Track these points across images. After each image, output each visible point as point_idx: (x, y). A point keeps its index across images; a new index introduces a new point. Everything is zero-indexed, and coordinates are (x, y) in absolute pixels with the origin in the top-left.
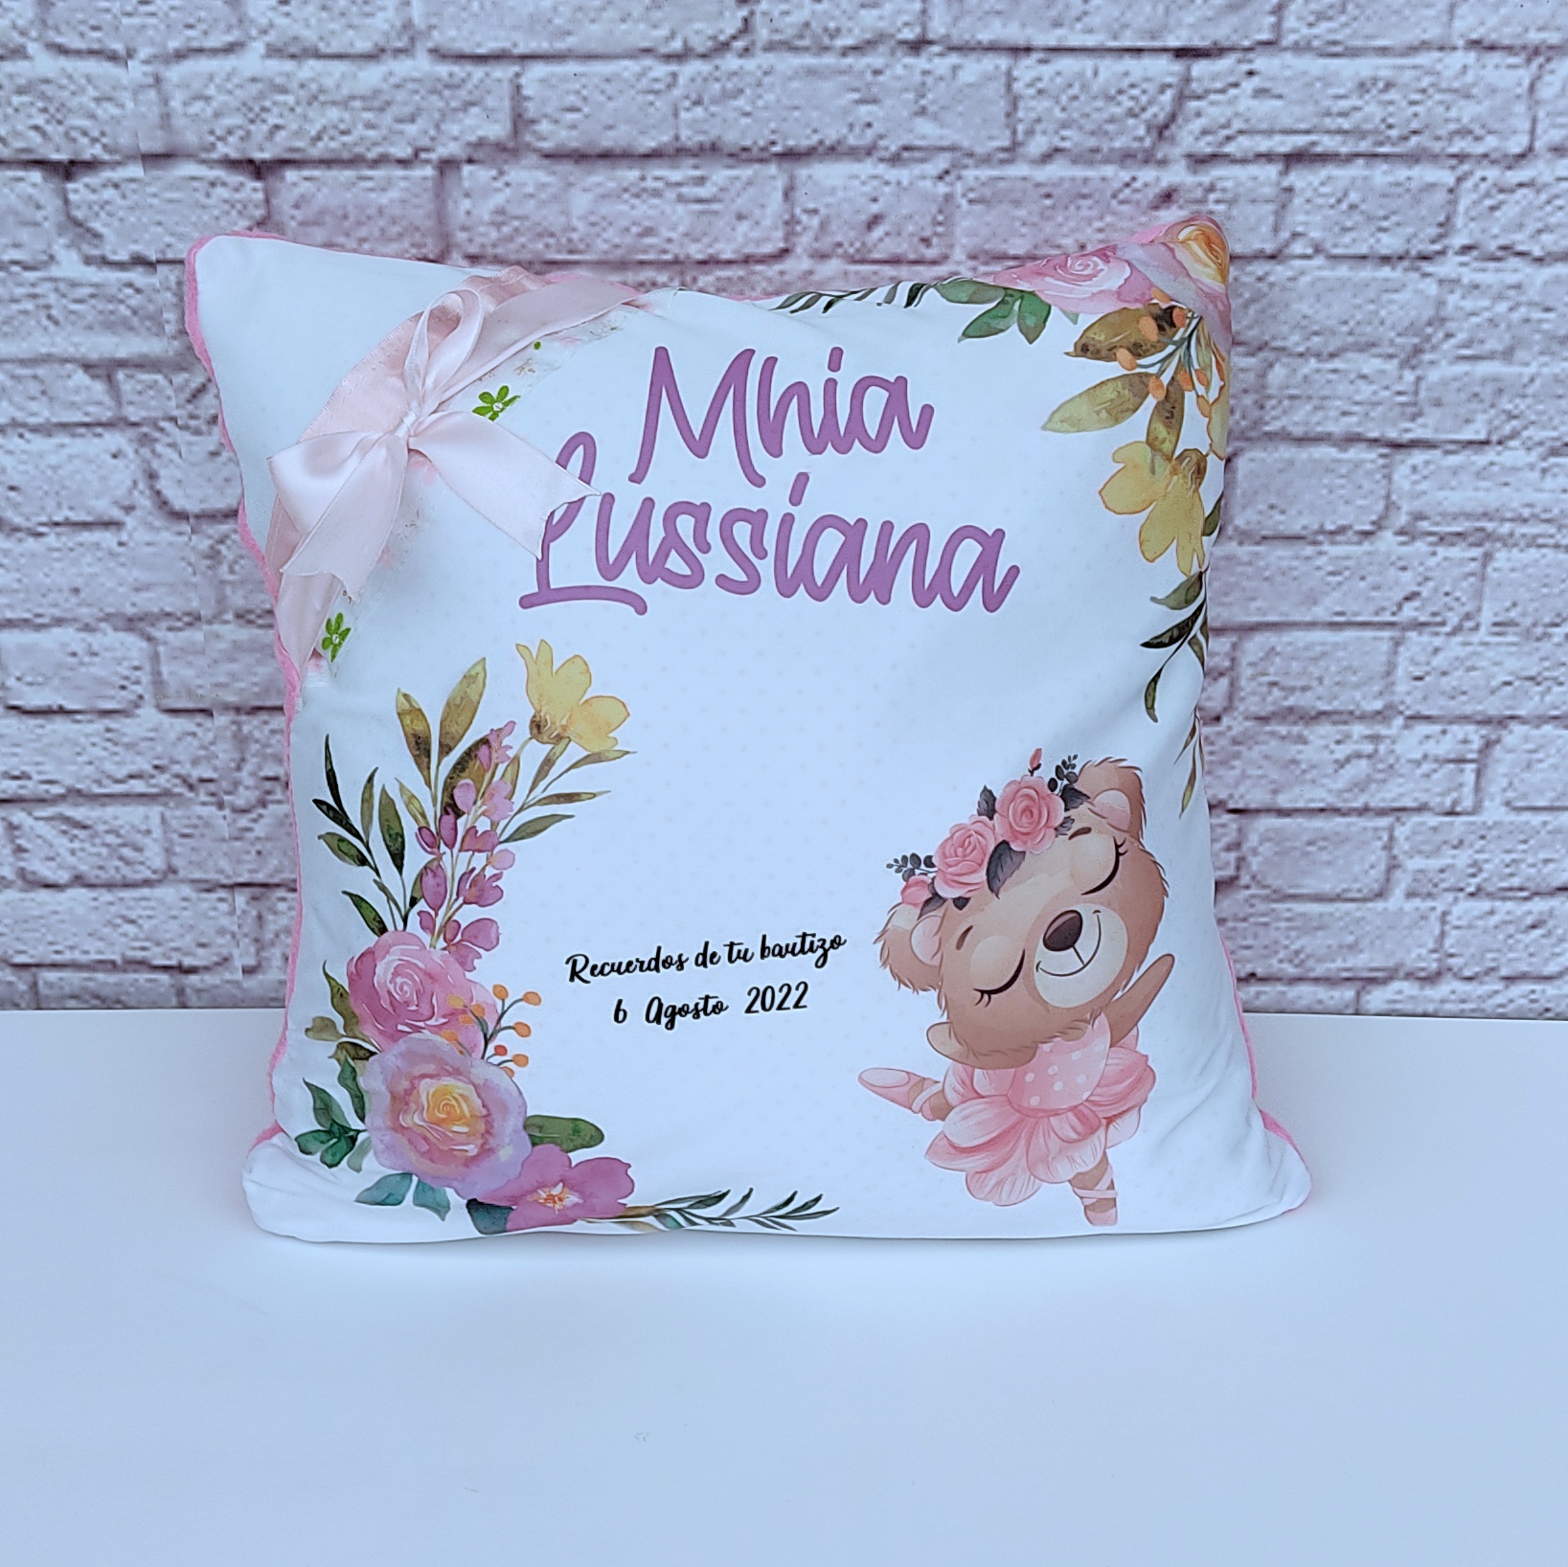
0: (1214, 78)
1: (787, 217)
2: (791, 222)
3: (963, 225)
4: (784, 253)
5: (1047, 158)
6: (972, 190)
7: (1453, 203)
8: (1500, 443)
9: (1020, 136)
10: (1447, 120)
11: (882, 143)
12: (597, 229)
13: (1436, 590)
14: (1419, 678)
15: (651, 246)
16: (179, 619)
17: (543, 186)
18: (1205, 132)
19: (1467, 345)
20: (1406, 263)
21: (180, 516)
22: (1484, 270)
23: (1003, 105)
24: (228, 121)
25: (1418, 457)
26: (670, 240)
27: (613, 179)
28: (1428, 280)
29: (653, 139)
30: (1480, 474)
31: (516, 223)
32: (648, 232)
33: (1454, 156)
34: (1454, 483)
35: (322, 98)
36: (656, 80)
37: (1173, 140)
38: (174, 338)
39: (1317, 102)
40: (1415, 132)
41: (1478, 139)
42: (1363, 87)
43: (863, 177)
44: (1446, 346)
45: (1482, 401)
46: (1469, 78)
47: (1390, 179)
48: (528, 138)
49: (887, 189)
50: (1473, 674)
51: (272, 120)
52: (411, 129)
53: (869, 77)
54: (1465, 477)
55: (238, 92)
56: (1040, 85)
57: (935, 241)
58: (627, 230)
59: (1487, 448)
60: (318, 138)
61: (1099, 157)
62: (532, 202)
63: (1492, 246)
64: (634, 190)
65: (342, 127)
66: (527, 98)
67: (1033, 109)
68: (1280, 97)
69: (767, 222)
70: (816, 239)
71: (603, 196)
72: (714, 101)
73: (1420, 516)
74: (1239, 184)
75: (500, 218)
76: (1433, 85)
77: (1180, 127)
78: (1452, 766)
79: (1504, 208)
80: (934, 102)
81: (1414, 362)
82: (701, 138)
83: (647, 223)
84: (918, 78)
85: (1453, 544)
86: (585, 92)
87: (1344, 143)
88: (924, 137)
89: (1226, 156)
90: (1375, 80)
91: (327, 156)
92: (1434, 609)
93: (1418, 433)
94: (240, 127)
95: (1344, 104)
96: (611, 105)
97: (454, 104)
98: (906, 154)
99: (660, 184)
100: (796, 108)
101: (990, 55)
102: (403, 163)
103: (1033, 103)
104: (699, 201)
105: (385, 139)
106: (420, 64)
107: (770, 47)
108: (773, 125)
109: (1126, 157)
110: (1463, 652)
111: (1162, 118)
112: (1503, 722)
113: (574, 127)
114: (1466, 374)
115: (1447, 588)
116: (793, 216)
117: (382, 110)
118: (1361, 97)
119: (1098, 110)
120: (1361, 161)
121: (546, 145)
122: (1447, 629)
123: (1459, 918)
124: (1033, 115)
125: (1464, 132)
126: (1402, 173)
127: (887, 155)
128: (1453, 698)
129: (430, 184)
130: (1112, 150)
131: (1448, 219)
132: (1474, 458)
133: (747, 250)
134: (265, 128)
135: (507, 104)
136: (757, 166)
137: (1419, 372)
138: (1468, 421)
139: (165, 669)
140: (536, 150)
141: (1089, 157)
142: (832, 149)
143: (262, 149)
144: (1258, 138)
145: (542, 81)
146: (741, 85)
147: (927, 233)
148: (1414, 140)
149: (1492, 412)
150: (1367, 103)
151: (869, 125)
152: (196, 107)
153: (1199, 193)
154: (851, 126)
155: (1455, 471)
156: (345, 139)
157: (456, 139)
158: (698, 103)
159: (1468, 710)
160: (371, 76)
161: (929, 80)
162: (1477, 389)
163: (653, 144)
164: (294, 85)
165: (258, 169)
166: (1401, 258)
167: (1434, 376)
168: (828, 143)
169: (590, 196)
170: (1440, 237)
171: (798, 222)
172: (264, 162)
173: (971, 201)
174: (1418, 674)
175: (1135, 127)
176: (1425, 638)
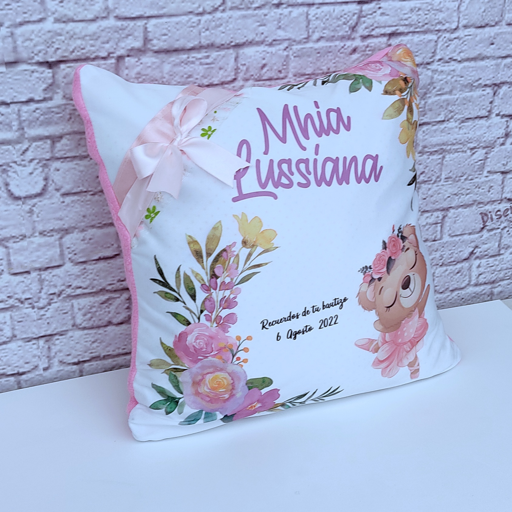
0: (369, 10)
1: (235, 67)
2: (237, 69)
3: (292, 65)
4: (235, 80)
5: (318, 40)
6: (295, 53)
7: (436, 45)
8: (448, 120)
9: (310, 34)
10: (435, 19)
11: (267, 39)
12: (172, 77)
13: (429, 170)
14: (425, 199)
15: (191, 81)
16: (18, 238)
17: (154, 63)
18: (366, 28)
19: (439, 90)
20: (422, 66)
21: (18, 198)
22: (444, 66)
23: (305, 23)
24: (39, 48)
25: (425, 128)
26: (197, 79)
27: (178, 59)
28: (429, 71)
29: (192, 43)
30: (442, 131)
31: (144, 77)
32: (190, 76)
33: (437, 30)
34: (435, 135)
35: (75, 37)
36: (194, 22)
37: (356, 31)
38: (16, 131)
39: (398, 16)
40: (426, 24)
41: (444, 25)
42: (412, 10)
43: (260, 51)
44: (433, 91)
45: (443, 108)
46: (442, 5)
47: (419, 39)
48: (149, 46)
49: (268, 55)
50: (440, 195)
51: (56, 46)
52: (107, 46)
53: (263, 17)
54: (438, 133)
55: (43, 37)
56: (317, 16)
57: (283, 71)
58: (183, 76)
59: (444, 123)
60: (73, 52)
61: (334, 38)
62: (150, 69)
63: (447, 58)
64: (185, 62)
65: (82, 47)
66: (149, 32)
67: (314, 24)
68: (388, 15)
69: (229, 70)
70: (245, 74)
71: (175, 65)
72: (213, 29)
73: (425, 147)
74: (376, 44)
75: (138, 76)
76: (431, 8)
77: (359, 27)
78: (434, 226)
79: (451, 46)
80: (283, 24)
81: (424, 97)
82: (208, 42)
83: (190, 73)
84: (278, 16)
85: (434, 155)
86: (169, 28)
87: (406, 29)
88: (280, 36)
89: (372, 35)
90: (415, 7)
91: (76, 58)
92: (428, 176)
93: (425, 120)
94: (43, 50)
95: (406, 16)
96: (178, 32)
97: (123, 36)
98: (274, 43)
99: (194, 59)
100: (239, 29)
101: (301, 7)
102: (104, 58)
103: (314, 22)
104: (207, 64)
105: (97, 50)
106: (111, 22)
107: (232, 9)
108: (232, 36)
109: (343, 38)
110: (436, 188)
111: (353, 24)
112: (447, 209)
113: (165, 41)
114: (439, 100)
115: (432, 169)
116: (237, 67)
117: (97, 39)
118: (411, 13)
119: (335, 23)
120: (411, 34)
121: (155, 48)
122: (432, 182)
123: (438, 274)
124: (314, 26)
125: (440, 23)
126: (422, 37)
127: (268, 43)
128: (434, 204)
129: (113, 65)
130: (338, 36)
131: (435, 50)
132: (441, 126)
133: (223, 80)
134: (53, 49)
135: (142, 35)
136: (226, 50)
137: (425, 101)
138: (439, 115)
139: (12, 258)
140: (152, 50)
141: (331, 39)
142: (251, 42)
143: (52, 58)
144: (381, 29)
145: (154, 25)
146: (222, 22)
147: (280, 69)
148: (426, 26)
149: (446, 111)
150: (413, 15)
151: (262, 33)
152: (27, 43)
153: (364, 48)
154: (257, 34)
155: (435, 131)
156: (83, 51)
157: (123, 48)
158: (207, 30)
159: (438, 207)
160: (93, 27)
161: (282, 17)
162: (442, 104)
163: (192, 45)
164: (64, 33)
165: (50, 65)
166: (421, 64)
167: (430, 101)
168: (249, 40)
169: (170, 65)
170: (433, 56)
171: (239, 69)
172: (53, 62)
173: (295, 57)
174: (424, 197)
175: (346, 28)
176: (426, 186)
